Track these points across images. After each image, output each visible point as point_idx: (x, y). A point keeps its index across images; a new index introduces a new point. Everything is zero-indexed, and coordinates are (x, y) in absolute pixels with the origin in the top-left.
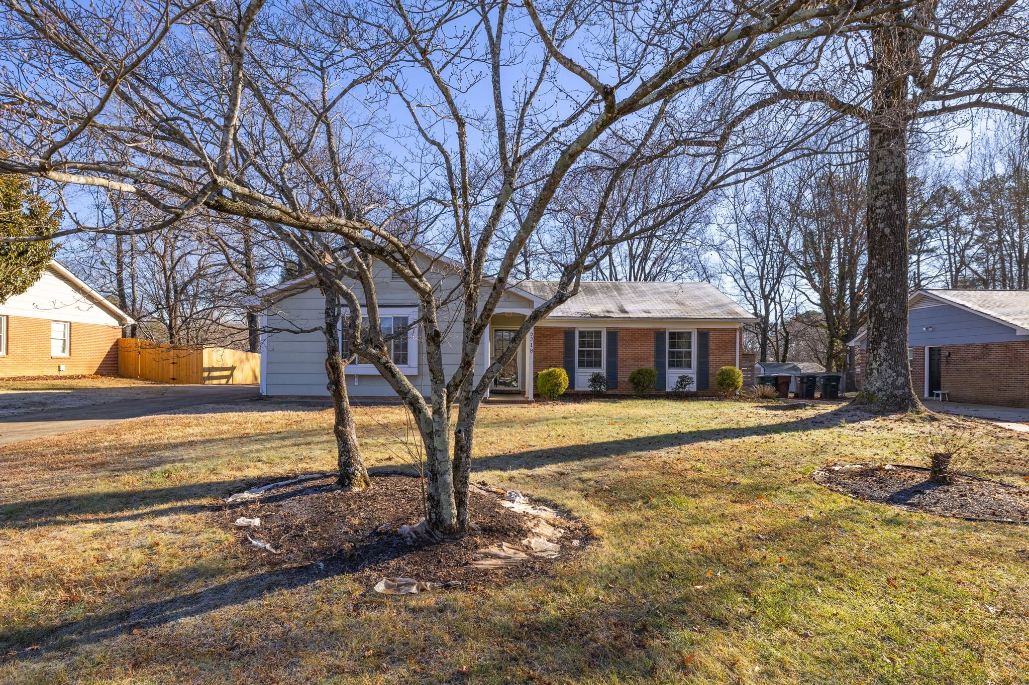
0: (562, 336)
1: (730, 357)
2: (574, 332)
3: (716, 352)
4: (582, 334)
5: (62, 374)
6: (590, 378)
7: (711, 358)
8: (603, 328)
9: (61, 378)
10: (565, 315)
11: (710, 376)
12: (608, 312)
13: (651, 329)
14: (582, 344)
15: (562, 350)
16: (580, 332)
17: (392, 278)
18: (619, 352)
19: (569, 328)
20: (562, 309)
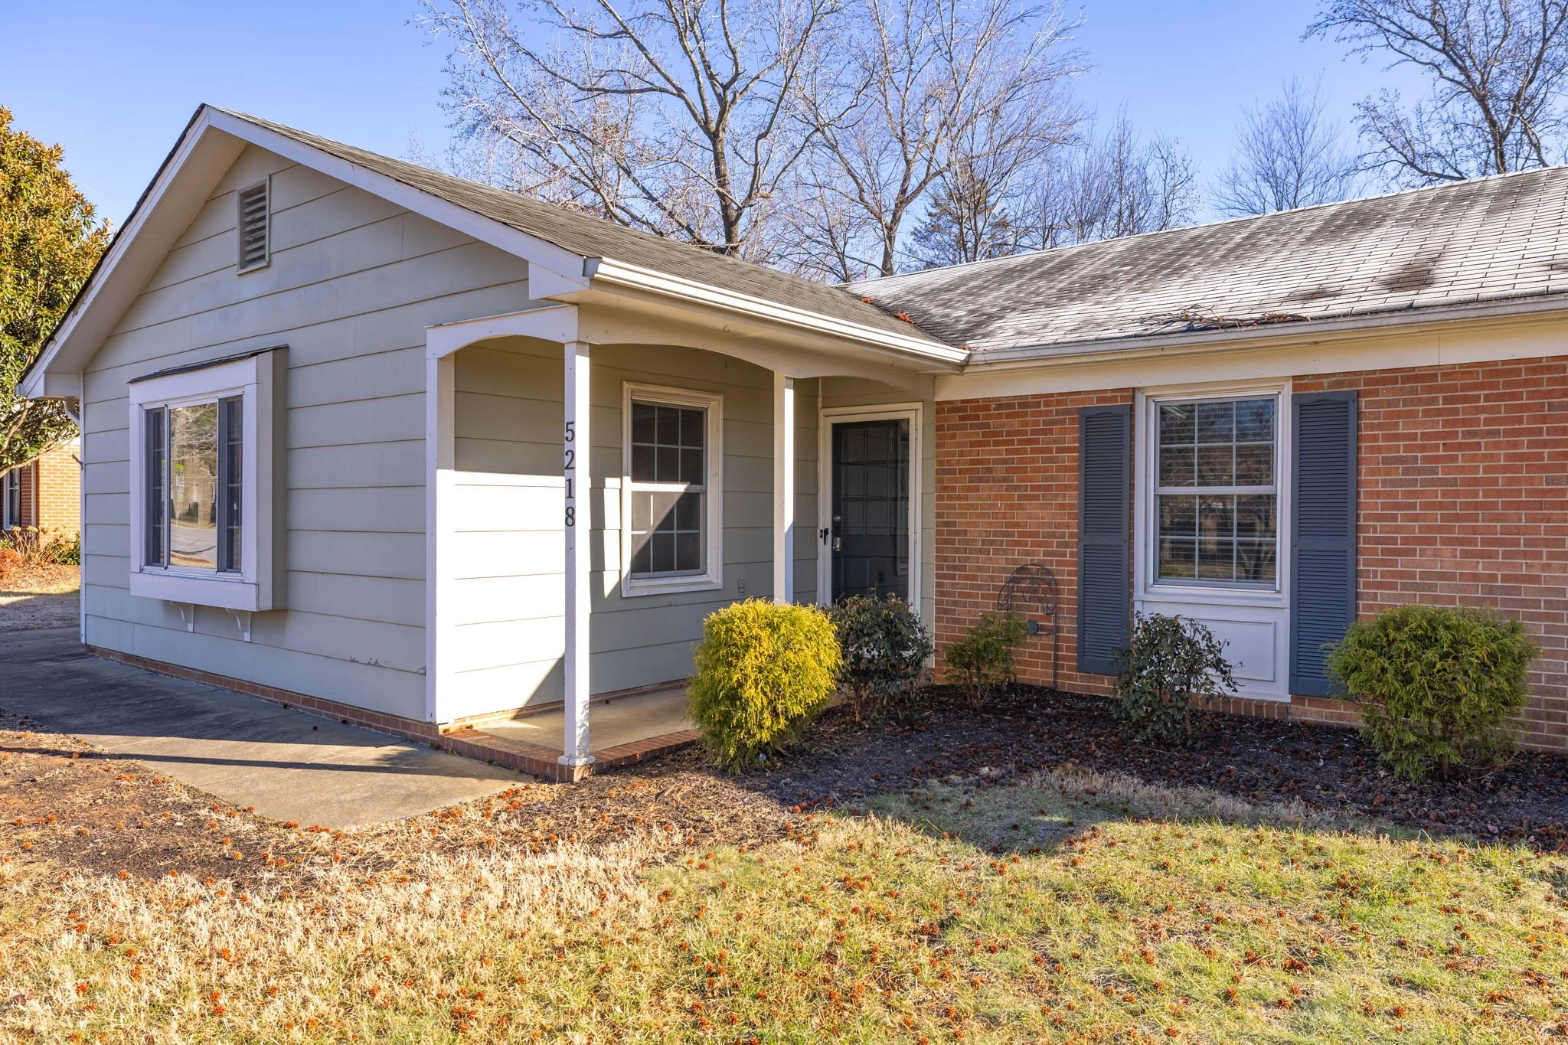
0: (1071, 434)
2: (1130, 414)
4: (1176, 421)
8: (1271, 384)
12: (1316, 295)
14: (1170, 472)
15: (1072, 498)
16: (1160, 412)
17: (244, 264)
18: (1370, 505)
19: (1102, 395)
20: (1101, 313)
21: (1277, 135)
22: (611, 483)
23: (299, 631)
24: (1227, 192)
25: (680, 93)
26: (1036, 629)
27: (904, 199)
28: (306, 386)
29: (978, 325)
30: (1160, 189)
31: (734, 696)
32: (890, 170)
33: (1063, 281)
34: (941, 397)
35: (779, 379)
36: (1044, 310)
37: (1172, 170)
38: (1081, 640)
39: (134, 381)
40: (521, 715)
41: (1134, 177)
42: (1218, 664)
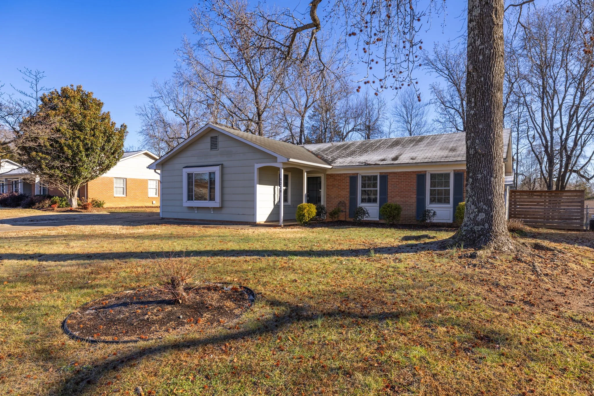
0: (348, 180)
2: (357, 177)
5: (154, 205)
8: (377, 173)
9: (152, 207)
10: (349, 164)
12: (383, 160)
13: (413, 172)
15: (348, 190)
16: (363, 177)
17: (211, 149)
18: (389, 191)
19: (353, 174)
20: (353, 160)
21: (407, 96)
22: (276, 187)
23: (224, 211)
24: (394, 110)
25: (246, 78)
26: (342, 211)
27: (306, 107)
28: (226, 171)
29: (333, 160)
30: (377, 108)
31: (304, 215)
32: (303, 101)
33: (348, 151)
34: (327, 173)
35: (304, 171)
36: (344, 158)
37: (381, 102)
38: (350, 213)
39: (184, 168)
40: (265, 222)
41: (370, 103)
42: (367, 213)
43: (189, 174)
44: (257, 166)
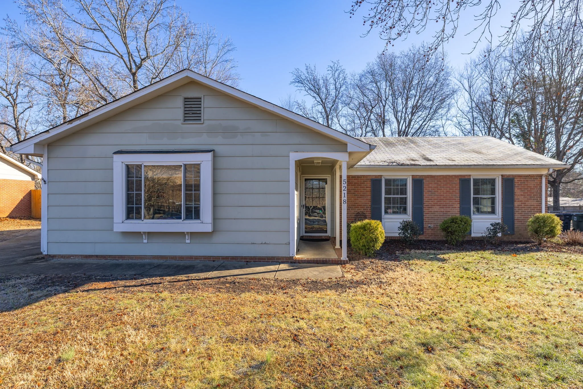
0: (369, 184)
1: (534, 203)
2: (380, 180)
3: (521, 198)
4: (388, 182)
6: (399, 225)
7: (516, 204)
8: (408, 176)
10: (372, 164)
11: (516, 222)
12: (413, 160)
13: (456, 176)
14: (388, 192)
15: (369, 197)
16: (386, 180)
17: (185, 120)
25: (122, 57)
28: (224, 163)
39: (115, 153)
43: (128, 167)
44: (295, 156)
